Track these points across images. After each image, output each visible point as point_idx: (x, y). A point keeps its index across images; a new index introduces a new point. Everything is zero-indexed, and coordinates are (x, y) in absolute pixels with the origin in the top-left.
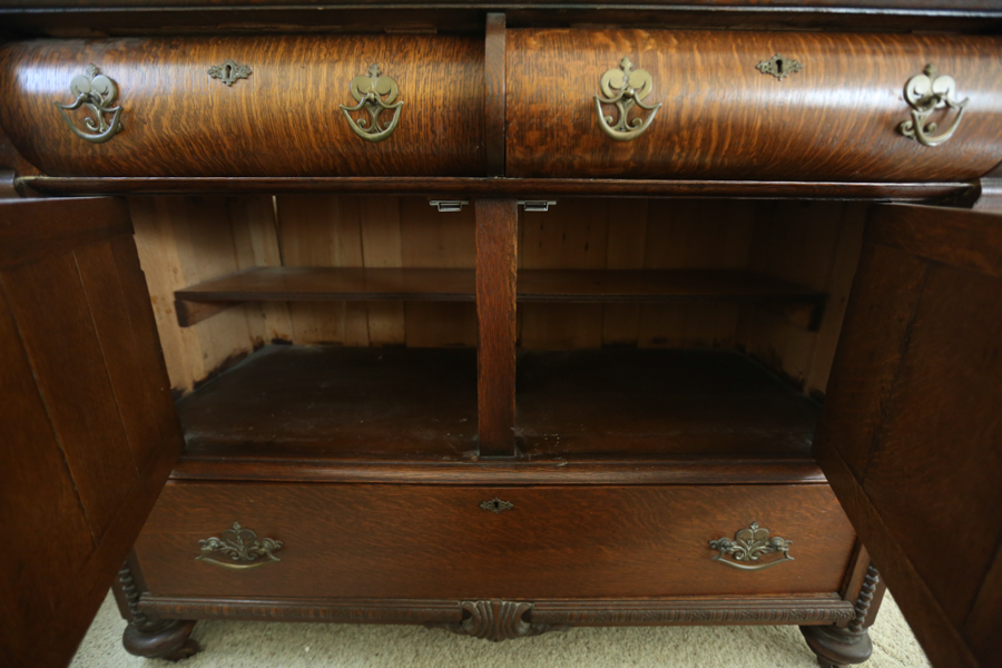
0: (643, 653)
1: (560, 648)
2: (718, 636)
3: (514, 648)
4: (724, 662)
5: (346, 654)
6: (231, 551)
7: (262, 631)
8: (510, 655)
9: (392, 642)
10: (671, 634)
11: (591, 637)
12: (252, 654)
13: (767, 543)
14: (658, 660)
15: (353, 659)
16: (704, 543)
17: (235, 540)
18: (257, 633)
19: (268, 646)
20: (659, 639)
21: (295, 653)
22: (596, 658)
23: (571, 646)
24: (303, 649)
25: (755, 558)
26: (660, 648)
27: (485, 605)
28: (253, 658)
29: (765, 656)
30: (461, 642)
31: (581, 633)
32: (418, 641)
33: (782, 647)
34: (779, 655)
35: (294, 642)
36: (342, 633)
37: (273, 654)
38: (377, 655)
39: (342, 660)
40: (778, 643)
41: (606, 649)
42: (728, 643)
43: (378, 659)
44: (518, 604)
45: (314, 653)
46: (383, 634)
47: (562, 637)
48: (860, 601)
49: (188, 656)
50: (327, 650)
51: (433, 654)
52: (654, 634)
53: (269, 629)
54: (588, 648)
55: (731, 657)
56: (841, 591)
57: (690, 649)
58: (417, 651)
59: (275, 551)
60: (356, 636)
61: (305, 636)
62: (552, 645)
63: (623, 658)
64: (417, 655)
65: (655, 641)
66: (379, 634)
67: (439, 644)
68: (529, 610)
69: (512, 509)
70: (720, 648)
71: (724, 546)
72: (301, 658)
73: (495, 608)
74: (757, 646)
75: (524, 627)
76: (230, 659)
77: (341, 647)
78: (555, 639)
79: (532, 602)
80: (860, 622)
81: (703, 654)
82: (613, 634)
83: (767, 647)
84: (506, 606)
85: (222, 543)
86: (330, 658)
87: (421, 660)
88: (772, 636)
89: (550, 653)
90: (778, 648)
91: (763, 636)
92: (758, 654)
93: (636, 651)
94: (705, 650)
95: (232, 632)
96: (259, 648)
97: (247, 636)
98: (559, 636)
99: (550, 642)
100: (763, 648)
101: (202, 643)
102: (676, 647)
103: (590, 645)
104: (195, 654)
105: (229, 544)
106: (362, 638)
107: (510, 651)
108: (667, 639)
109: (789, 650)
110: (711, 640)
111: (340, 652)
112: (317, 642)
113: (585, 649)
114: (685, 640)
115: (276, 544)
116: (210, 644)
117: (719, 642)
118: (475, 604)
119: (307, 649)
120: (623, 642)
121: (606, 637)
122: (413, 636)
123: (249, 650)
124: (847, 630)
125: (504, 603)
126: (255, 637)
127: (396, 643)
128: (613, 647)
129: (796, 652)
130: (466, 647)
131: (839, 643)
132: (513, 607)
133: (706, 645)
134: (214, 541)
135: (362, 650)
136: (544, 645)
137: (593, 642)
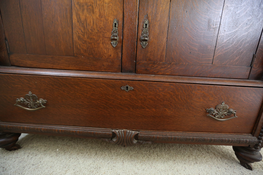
0: (177, 158)
1: (148, 155)
2: (203, 154)
3: (131, 154)
4: (206, 162)
5: (71, 152)
6: (28, 104)
7: (43, 144)
8: (129, 156)
9: (88, 150)
10: (187, 153)
11: (159, 152)
12: (38, 150)
13: (227, 111)
14: (183, 160)
15: (73, 154)
16: (204, 110)
17: (29, 99)
18: (41, 144)
19: (44, 148)
20: (183, 154)
21: (53, 151)
22: (160, 158)
23: (151, 154)
24: (56, 150)
25: (223, 117)
26: (183, 157)
27: (121, 131)
28: (38, 151)
29: (221, 161)
30: (112, 151)
31: (155, 151)
32: (97, 150)
33: (226, 158)
34: (226, 161)
35: (54, 148)
36: (71, 146)
37: (45, 151)
38: (82, 153)
39: (69, 154)
40: (224, 156)
41: (164, 156)
42: (207, 156)
43: (82, 154)
44: (133, 132)
45: (59, 151)
46: (85, 147)
47: (148, 152)
48: (260, 137)
49: (15, 150)
50: (64, 151)
51: (102, 154)
52: (181, 152)
53: (46, 143)
54: (158, 155)
55: (209, 160)
56: (252, 133)
57: (194, 157)
58: (96, 153)
59: (44, 104)
60: (76, 147)
61: (58, 146)
62: (145, 154)
63: (170, 159)
64: (96, 154)
65: (181, 154)
66: (84, 147)
67: (105, 151)
68: (138, 134)
69: (133, 90)
70: (204, 157)
71: (211, 111)
72: (55, 153)
73: (125, 133)
74: (217, 157)
75: (135, 141)
76: (29, 151)
77: (70, 150)
78: (146, 152)
79: (139, 131)
80: (259, 145)
81: (199, 159)
82: (166, 152)
83: (221, 158)
84: (129, 132)
85: (25, 100)
86: (65, 153)
87: (97, 156)
88: (222, 155)
89: (144, 156)
90: (225, 159)
91: (219, 155)
92: (218, 160)
93: (175, 157)
94: (199, 158)
95: (33, 143)
96: (41, 149)
97: (38, 145)
98: (147, 151)
99: (144, 153)
100: (219, 158)
101: (21, 146)
102: (189, 156)
103: (158, 154)
104: (18, 149)
105: (27, 101)
106: (78, 148)
107: (130, 155)
108: (185, 154)
109: (229, 159)
110: (201, 155)
111: (69, 152)
112: (61, 148)
113: (156, 155)
114: (191, 155)
115: (45, 101)
116: (24, 146)
117: (204, 156)
118: (117, 131)
119: (58, 150)
120: (170, 154)
121: (164, 152)
122: (95, 149)
123: (37, 149)
124: (254, 149)
125: (128, 131)
126: (40, 146)
127: (89, 150)
128: (167, 156)
129: (231, 160)
130: (114, 153)
131: (250, 154)
132: (132, 133)
133: (199, 156)
134: (22, 99)
135: (77, 151)
136: (142, 154)
137: (159, 154)
